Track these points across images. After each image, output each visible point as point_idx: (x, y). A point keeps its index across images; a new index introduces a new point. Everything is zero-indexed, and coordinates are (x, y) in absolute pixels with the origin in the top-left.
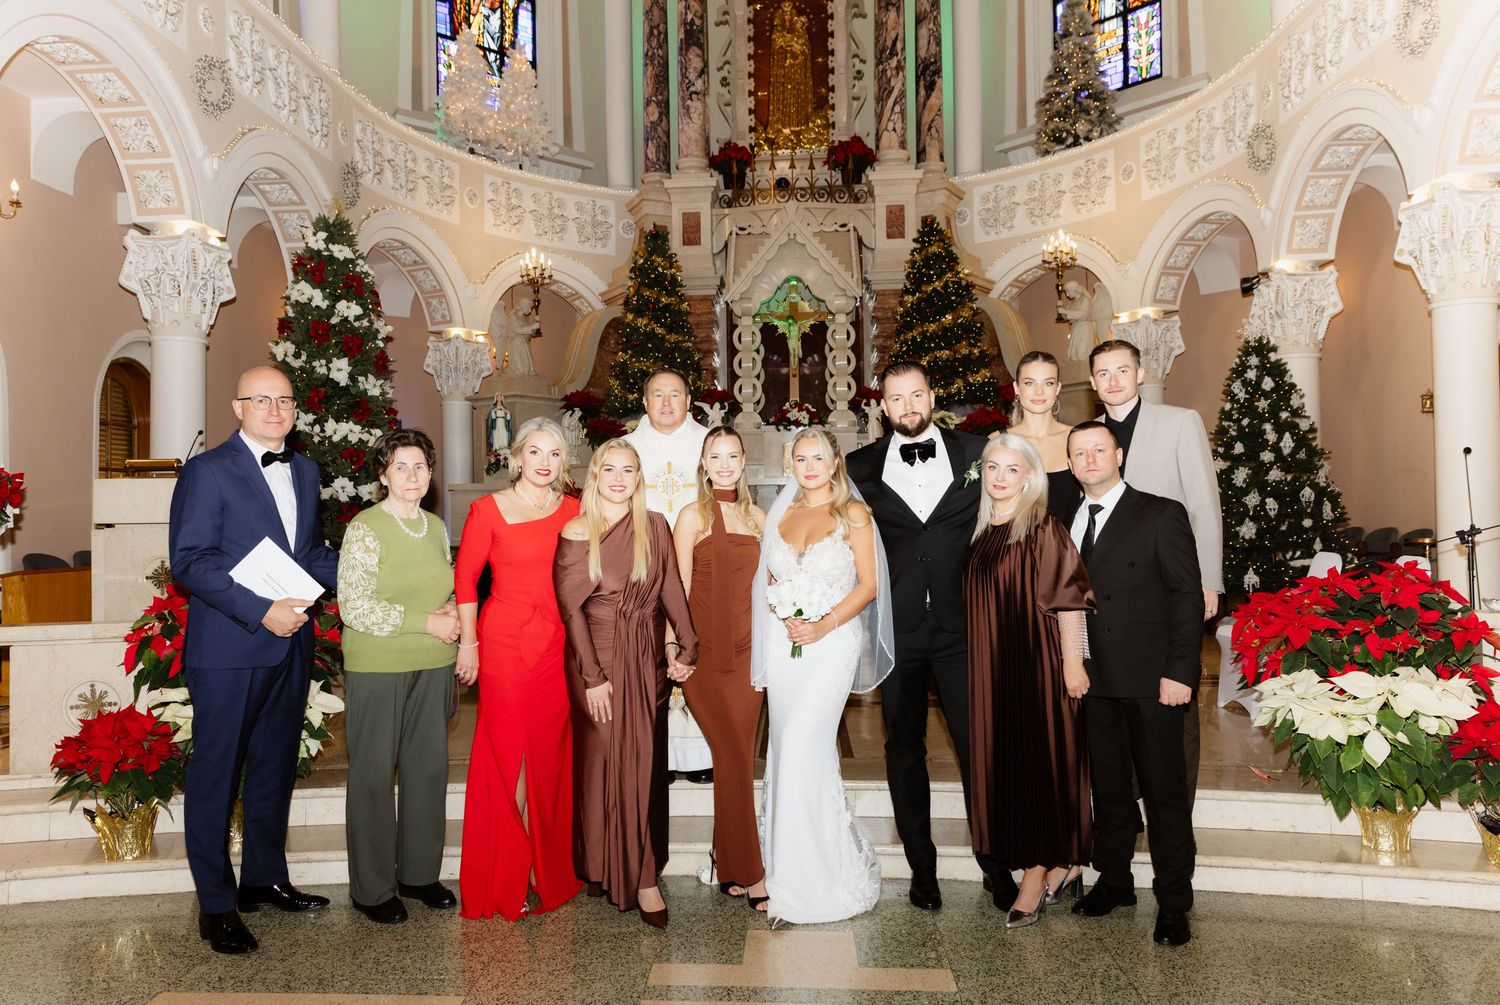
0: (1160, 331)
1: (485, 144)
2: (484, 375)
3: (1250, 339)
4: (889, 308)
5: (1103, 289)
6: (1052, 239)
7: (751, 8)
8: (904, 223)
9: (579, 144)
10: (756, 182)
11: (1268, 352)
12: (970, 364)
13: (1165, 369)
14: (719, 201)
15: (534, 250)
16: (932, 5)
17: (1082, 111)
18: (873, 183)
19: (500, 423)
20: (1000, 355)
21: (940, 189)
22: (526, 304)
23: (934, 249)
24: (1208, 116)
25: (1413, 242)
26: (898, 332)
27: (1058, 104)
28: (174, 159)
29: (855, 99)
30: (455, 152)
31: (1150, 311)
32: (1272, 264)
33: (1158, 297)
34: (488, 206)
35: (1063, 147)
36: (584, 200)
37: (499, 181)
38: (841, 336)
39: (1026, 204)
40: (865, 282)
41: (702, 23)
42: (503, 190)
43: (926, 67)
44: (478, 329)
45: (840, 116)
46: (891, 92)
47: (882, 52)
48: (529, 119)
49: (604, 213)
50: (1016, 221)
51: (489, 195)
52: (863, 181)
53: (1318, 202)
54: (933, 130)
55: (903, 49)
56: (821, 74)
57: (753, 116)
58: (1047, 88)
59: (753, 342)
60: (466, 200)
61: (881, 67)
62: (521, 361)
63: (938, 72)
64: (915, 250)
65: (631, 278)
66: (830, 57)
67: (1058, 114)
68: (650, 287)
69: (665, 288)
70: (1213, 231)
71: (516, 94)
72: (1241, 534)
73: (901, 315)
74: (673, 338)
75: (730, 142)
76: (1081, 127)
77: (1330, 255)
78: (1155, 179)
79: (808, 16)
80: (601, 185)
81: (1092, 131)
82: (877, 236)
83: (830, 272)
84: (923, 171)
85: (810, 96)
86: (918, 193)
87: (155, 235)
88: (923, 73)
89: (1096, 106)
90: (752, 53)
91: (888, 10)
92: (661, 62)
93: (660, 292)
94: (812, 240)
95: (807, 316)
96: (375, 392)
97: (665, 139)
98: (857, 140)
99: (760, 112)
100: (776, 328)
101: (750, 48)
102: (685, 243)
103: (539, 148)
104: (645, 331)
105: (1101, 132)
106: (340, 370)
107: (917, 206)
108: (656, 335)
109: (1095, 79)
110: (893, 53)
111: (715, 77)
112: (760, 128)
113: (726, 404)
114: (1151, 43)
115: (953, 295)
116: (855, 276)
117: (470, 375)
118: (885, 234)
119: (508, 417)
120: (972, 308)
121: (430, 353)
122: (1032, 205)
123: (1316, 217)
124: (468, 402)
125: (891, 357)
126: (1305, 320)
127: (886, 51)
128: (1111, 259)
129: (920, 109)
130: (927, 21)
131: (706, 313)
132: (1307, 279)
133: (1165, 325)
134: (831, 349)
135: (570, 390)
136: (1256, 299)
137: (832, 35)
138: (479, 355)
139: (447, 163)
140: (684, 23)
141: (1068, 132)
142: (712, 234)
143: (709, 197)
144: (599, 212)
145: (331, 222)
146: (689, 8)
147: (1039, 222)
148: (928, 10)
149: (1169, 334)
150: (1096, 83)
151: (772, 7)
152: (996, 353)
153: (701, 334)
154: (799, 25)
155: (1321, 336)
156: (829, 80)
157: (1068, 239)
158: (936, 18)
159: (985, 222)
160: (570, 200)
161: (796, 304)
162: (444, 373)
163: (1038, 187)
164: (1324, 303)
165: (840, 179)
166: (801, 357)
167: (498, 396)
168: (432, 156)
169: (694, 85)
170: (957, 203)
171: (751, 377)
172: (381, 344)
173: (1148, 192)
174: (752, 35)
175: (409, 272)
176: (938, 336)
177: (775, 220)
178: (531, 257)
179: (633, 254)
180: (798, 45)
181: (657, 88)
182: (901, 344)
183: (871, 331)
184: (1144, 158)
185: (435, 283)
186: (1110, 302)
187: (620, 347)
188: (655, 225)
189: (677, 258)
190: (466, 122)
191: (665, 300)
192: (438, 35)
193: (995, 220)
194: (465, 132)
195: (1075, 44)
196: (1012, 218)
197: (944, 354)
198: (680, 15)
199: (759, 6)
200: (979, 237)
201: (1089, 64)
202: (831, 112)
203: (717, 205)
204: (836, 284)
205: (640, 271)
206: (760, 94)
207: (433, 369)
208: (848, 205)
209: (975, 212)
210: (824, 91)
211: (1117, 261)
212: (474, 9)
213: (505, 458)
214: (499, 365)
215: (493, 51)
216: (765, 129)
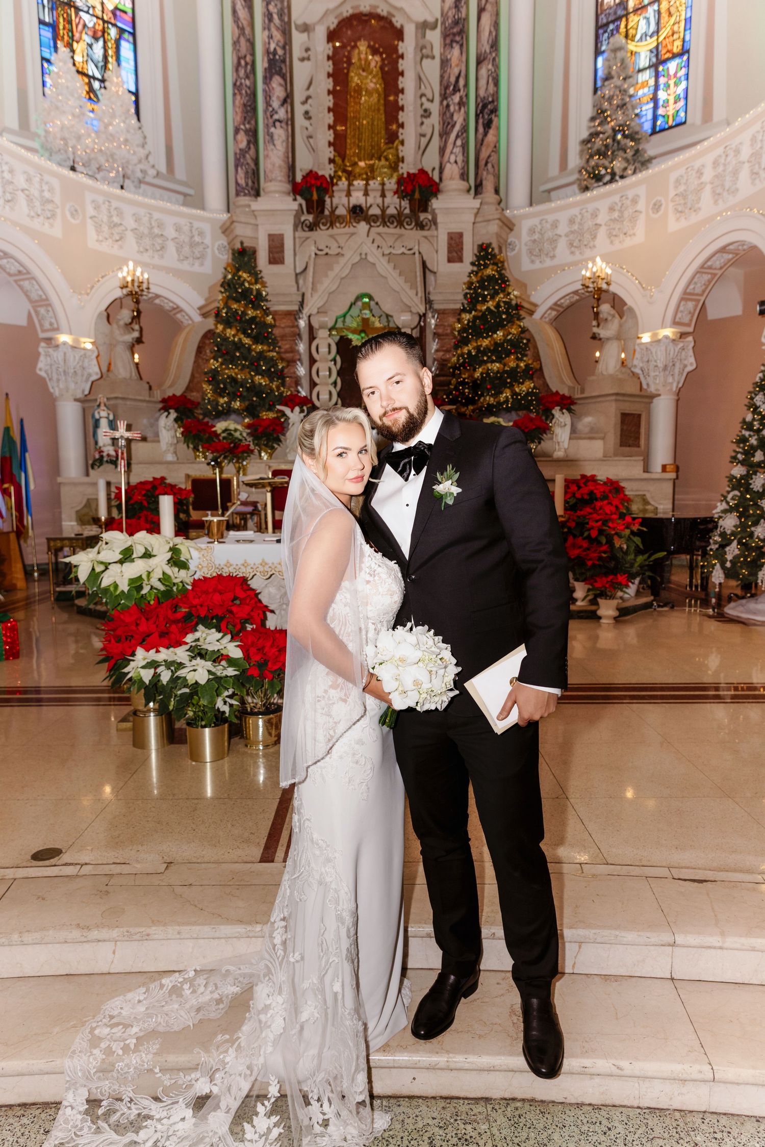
0: (677, 350)
1: (88, 164)
2: (92, 379)
4: (449, 325)
5: (631, 310)
6: (590, 265)
7: (330, 45)
8: (462, 249)
9: (180, 172)
10: (334, 206)
12: (515, 376)
14: (298, 224)
15: (131, 264)
16: (492, 47)
17: (619, 149)
18: (437, 211)
19: (104, 423)
20: (541, 369)
21: (494, 219)
22: (126, 315)
23: (489, 271)
24: (734, 151)
26: (456, 347)
27: (598, 143)
29: (424, 135)
30: (55, 167)
31: (668, 332)
33: (677, 320)
34: (89, 221)
35: (601, 184)
36: (183, 222)
37: (100, 199)
39: (567, 235)
40: (428, 302)
41: (285, 54)
42: (104, 208)
43: (485, 106)
44: (84, 336)
45: (408, 150)
46: (453, 126)
47: (447, 88)
48: (126, 141)
49: (201, 234)
50: (558, 251)
51: (90, 211)
52: (429, 209)
54: (489, 165)
55: (466, 85)
56: (392, 111)
57: (332, 149)
58: (590, 127)
59: (329, 352)
60: (68, 213)
61: (445, 103)
62: (124, 367)
63: (495, 111)
64: (472, 272)
65: (222, 292)
67: (598, 153)
68: (237, 301)
69: (252, 302)
70: (729, 260)
71: (113, 116)
72: (756, 534)
73: (459, 331)
74: (259, 347)
75: (311, 171)
76: (618, 165)
78: (681, 212)
79: (381, 55)
80: (198, 208)
81: (625, 169)
82: (439, 260)
83: (397, 289)
84: (479, 201)
85: (383, 132)
86: (474, 223)
88: (482, 112)
89: (632, 147)
90: (331, 88)
91: (452, 47)
92: (248, 92)
93: (246, 306)
94: (382, 259)
97: (252, 165)
98: (422, 172)
99: (338, 144)
100: (351, 341)
101: (329, 84)
102: (271, 262)
103: (138, 171)
105: (634, 170)
107: (474, 234)
108: (243, 345)
109: (632, 120)
110: (456, 90)
111: (299, 110)
112: (338, 159)
113: (305, 408)
114: (678, 92)
115: (504, 313)
116: (419, 295)
117: (79, 379)
118: (446, 259)
119: (111, 417)
120: (520, 326)
121: (42, 358)
122: (571, 237)
124: (78, 404)
125: (450, 368)
127: (449, 88)
128: (639, 286)
129: (479, 145)
130: (486, 62)
131: (290, 327)
133: (681, 345)
135: (169, 393)
137: (402, 74)
138: (86, 360)
139: (47, 177)
140: (268, 52)
141: (606, 169)
142: (295, 255)
143: (292, 220)
144: (195, 233)
146: (272, 37)
147: (577, 253)
148: (488, 51)
149: (683, 353)
150: (633, 124)
151: (350, 45)
152: (538, 367)
153: (285, 345)
154: (373, 64)
156: (400, 117)
157: (604, 265)
158: (494, 59)
159: (531, 252)
160: (169, 221)
161: (368, 319)
162: (55, 377)
163: (578, 220)
165: (408, 206)
167: (101, 398)
168: (30, 171)
169: (276, 113)
170: (508, 234)
171: (327, 384)
173: (674, 225)
174: (331, 71)
175: (16, 281)
176: (490, 351)
177: (350, 242)
178: (128, 273)
179: (224, 270)
180: (373, 83)
181: (245, 118)
182: (458, 358)
183: (433, 345)
184: (672, 193)
185: (40, 293)
186: (637, 323)
187: (212, 355)
188: (242, 243)
189: (262, 274)
190: (63, 139)
191: (250, 313)
192: (43, 59)
193: (540, 250)
194: (66, 152)
195: (616, 87)
196: (554, 249)
197: (496, 366)
198: (264, 44)
199: (338, 44)
200: (526, 265)
201: (629, 106)
202: (400, 147)
203: (300, 228)
204: (402, 301)
205: (229, 285)
206: (339, 128)
207: (46, 372)
208: (414, 231)
209: (523, 243)
210: (394, 127)
211: (643, 287)
212: (77, 35)
213: (108, 455)
214: (104, 369)
215: (98, 79)
216: (343, 161)
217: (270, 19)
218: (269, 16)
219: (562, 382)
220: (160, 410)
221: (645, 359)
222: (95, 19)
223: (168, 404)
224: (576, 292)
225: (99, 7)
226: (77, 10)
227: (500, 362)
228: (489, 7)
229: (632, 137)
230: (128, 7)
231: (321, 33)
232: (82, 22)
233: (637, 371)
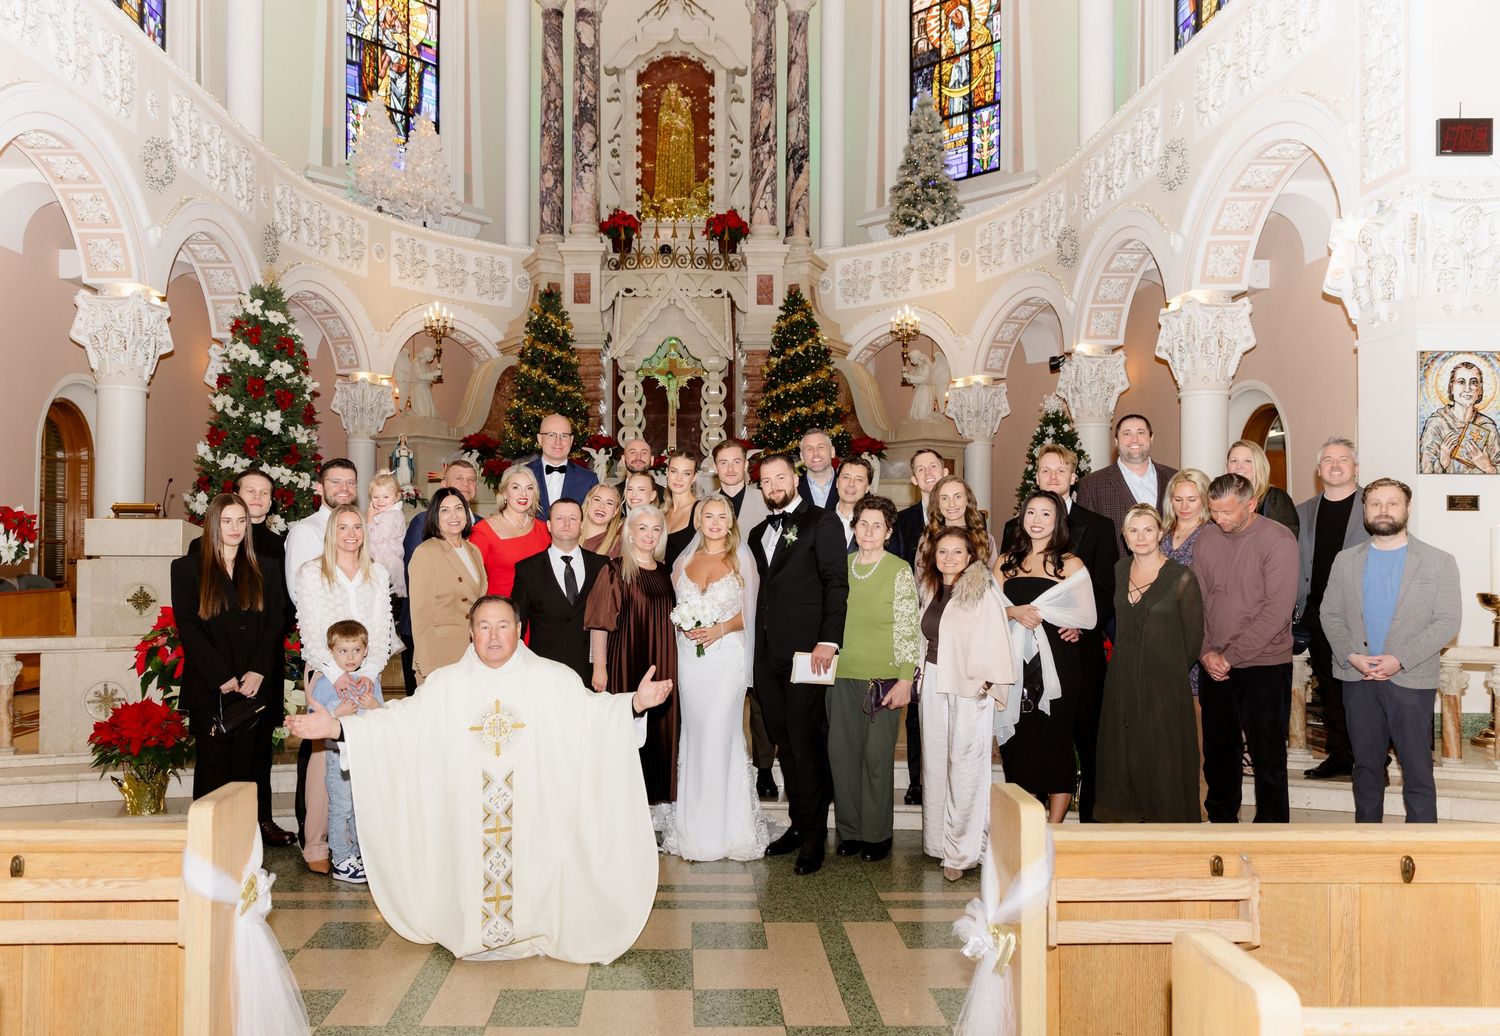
0: (989, 395)
1: (393, 201)
2: (388, 415)
3: (1049, 412)
4: (758, 367)
5: (942, 357)
6: (899, 312)
7: (640, 87)
8: (772, 291)
9: (479, 201)
10: (642, 246)
11: (1064, 423)
12: (826, 420)
13: (993, 429)
14: (606, 263)
15: (437, 304)
16: (802, 97)
17: (929, 200)
18: (746, 255)
19: (404, 462)
20: (853, 411)
21: (805, 261)
22: (429, 352)
23: (797, 317)
24: (1029, 215)
25: (1168, 341)
26: (766, 389)
27: (907, 193)
28: (124, 230)
29: (732, 175)
30: (365, 210)
31: (981, 378)
32: (1074, 346)
33: (988, 366)
34: (394, 259)
35: (913, 229)
36: (483, 256)
37: (405, 237)
38: (714, 392)
39: (880, 277)
40: (737, 343)
42: (408, 246)
43: (795, 152)
44: (382, 373)
45: (718, 189)
46: (763, 173)
47: (757, 135)
48: (434, 181)
49: (502, 268)
50: (872, 292)
51: (395, 249)
52: (738, 250)
53: (1108, 298)
54: (800, 208)
55: (775, 136)
56: (703, 151)
57: (640, 186)
58: (900, 177)
59: (636, 394)
60: (374, 253)
61: (755, 151)
62: (425, 404)
63: (806, 156)
64: (780, 317)
65: (526, 332)
66: (711, 136)
68: (544, 342)
69: (558, 343)
70: (1033, 311)
71: (422, 158)
73: (768, 375)
74: (563, 388)
75: (617, 210)
76: (927, 214)
77: (1120, 342)
78: (987, 264)
79: (691, 96)
80: (500, 243)
81: (935, 218)
82: (748, 300)
83: (706, 334)
84: (790, 245)
85: (693, 169)
86: (784, 266)
87: (102, 294)
88: (791, 158)
89: (941, 195)
90: (640, 129)
91: (762, 100)
92: (557, 133)
93: (553, 347)
94: (690, 305)
95: (685, 372)
96: (303, 440)
97: (559, 204)
98: (733, 213)
99: (647, 181)
100: (657, 381)
101: (639, 124)
102: (576, 301)
103: (443, 206)
104: (539, 382)
105: (945, 219)
106: (274, 421)
107: (784, 274)
108: (549, 385)
109: (941, 172)
110: (766, 139)
111: (606, 148)
112: (646, 197)
113: (610, 449)
114: (991, 139)
115: (814, 358)
116: (727, 340)
117: (374, 415)
118: (756, 300)
119: (410, 456)
120: (829, 371)
121: (337, 394)
123: (1107, 309)
124: (373, 441)
125: (758, 411)
126: (1099, 396)
127: (760, 138)
128: (951, 331)
129: (789, 190)
130: (797, 111)
131: (593, 365)
132: (1100, 361)
133: (994, 391)
134: (706, 403)
135: (471, 430)
136: (1062, 375)
137: (712, 116)
138: (383, 397)
139: (358, 221)
140: (579, 101)
141: (916, 218)
142: (601, 293)
143: (599, 260)
144: (496, 267)
145: (266, 290)
146: (583, 88)
147: (890, 295)
148: (799, 100)
149: (997, 398)
150: (941, 176)
152: (849, 411)
153: (588, 384)
154: (683, 105)
155: (1111, 409)
156: (710, 157)
157: (913, 313)
158: (804, 108)
159: (845, 292)
160: (471, 256)
161: (675, 361)
162: (350, 414)
163: (891, 263)
164: (1114, 382)
165: (717, 248)
166: (679, 407)
167: (402, 435)
168: (344, 216)
169: (586, 157)
170: (820, 274)
171: (633, 425)
172: (308, 397)
173: (981, 275)
174: (640, 112)
175: (319, 319)
176: (799, 395)
177: (659, 283)
178: (434, 310)
179: (528, 309)
180: (682, 122)
181: (553, 157)
182: (767, 400)
183: (742, 385)
184: (978, 245)
185: (343, 331)
187: (515, 395)
188: (549, 285)
189: (569, 316)
190: (375, 183)
191: (557, 354)
192: (348, 96)
193: (854, 290)
194: (374, 192)
195: (924, 140)
196: (868, 289)
197: (804, 411)
198: (575, 93)
199: (647, 86)
200: (840, 304)
201: (936, 158)
202: (710, 186)
203: (606, 266)
204: (710, 345)
205: (535, 326)
206: (647, 165)
207: (340, 408)
208: (723, 272)
209: (837, 281)
210: (704, 165)
211: (955, 333)
212: (382, 72)
213: (408, 494)
214: (402, 407)
215: (399, 112)
216: (651, 198)
217: (583, 72)
218: (581, 68)
219: (877, 426)
220: (462, 448)
221: (959, 404)
222: (400, 55)
223: (468, 444)
225: (405, 44)
226: (384, 48)
227: (809, 407)
228: (798, 60)
229: (940, 188)
230: (433, 42)
231: (631, 77)
232: (387, 58)
233: (954, 416)
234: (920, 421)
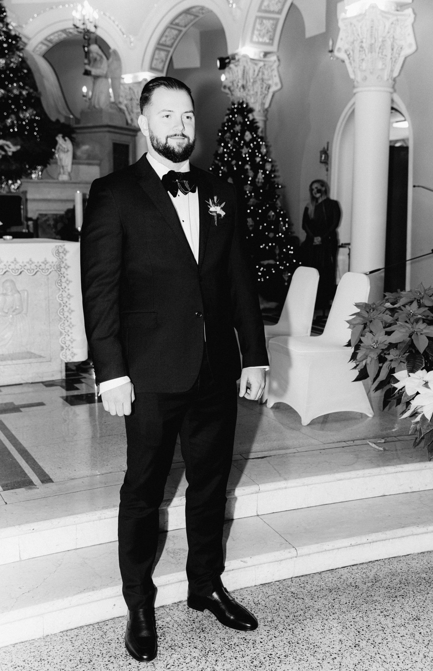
3: (236, 102)
5: (115, 52)
6: (79, 7)
11: (248, 114)
20: (40, 99)
25: (348, 43)
31: (146, 75)
32: (238, 50)
33: (153, 66)
53: (272, 9)
70: (191, 21)
77: (274, 48)
115: (5, 42)
120: (20, 57)
123: (269, 19)
126: (259, 93)
132: (261, 64)
152: (37, 96)
155: (267, 106)
157: (91, 10)
164: (270, 82)
186: (121, 65)
211: (124, 34)
219: (59, 112)
221: (129, 97)
224: (64, 31)
227: (4, 89)
233: (123, 107)
234: (101, 111)
